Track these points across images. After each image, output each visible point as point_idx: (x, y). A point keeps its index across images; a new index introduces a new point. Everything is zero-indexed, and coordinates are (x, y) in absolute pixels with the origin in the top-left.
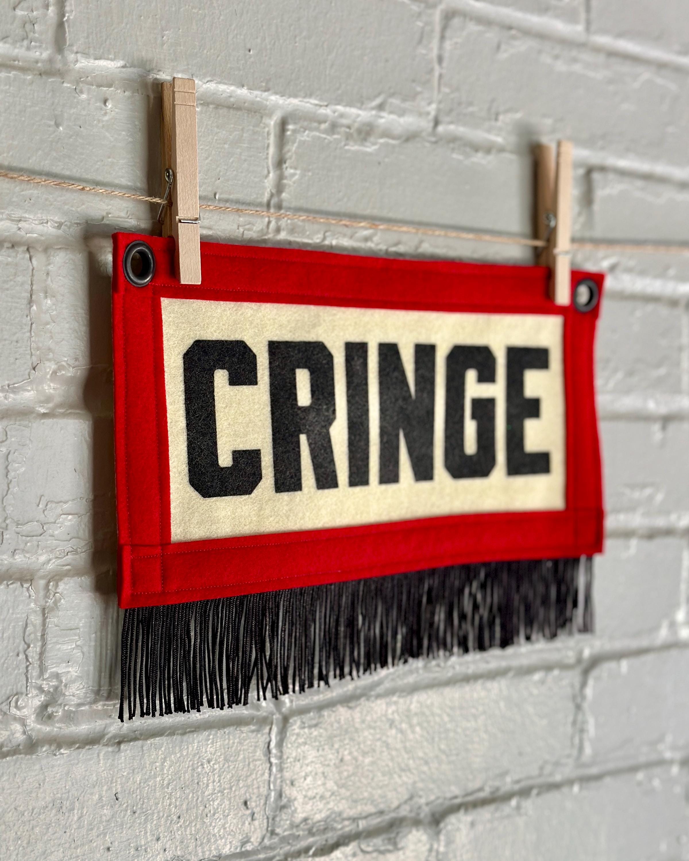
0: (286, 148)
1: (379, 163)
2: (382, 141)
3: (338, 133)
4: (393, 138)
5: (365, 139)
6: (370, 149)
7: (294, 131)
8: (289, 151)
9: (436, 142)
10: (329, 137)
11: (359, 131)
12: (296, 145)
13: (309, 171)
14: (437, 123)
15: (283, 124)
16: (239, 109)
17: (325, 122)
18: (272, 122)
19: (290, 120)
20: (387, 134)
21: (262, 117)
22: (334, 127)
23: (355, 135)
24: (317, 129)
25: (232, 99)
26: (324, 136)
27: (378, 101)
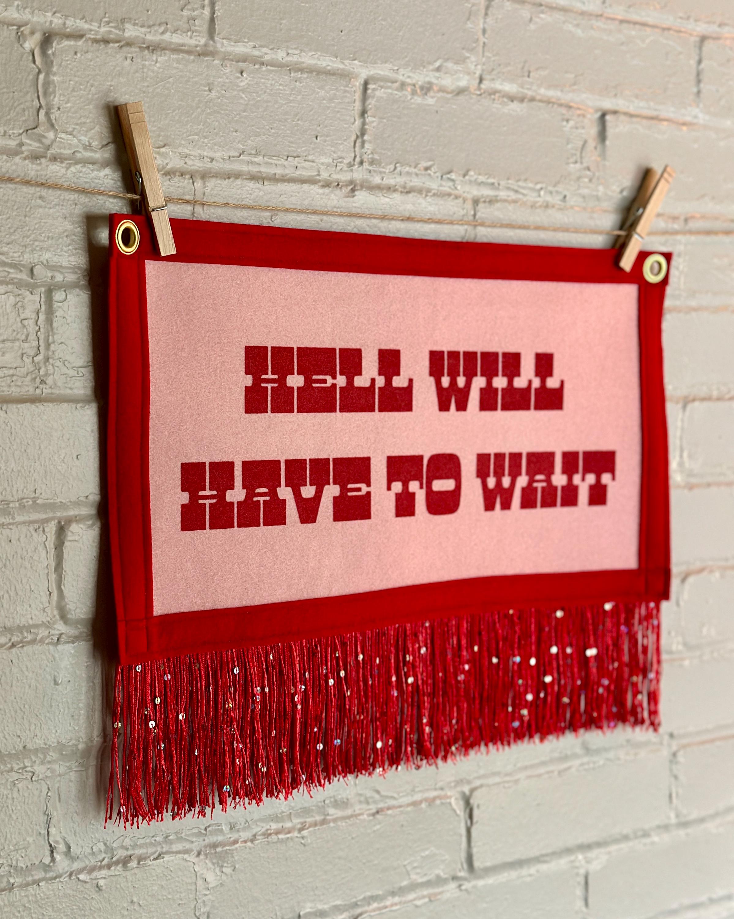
0: (368, 102)
1: (437, 112)
2: (440, 94)
3: (406, 90)
4: (448, 93)
5: (426, 94)
6: (430, 101)
7: (374, 90)
8: (369, 104)
9: (480, 95)
10: (399, 93)
11: (422, 88)
12: (375, 100)
13: (384, 118)
14: (481, 80)
15: (366, 84)
16: (334, 74)
17: (396, 82)
18: (358, 84)
19: (370, 81)
20: (442, 90)
21: (350, 80)
22: (403, 85)
23: (418, 91)
24: (389, 87)
25: (329, 68)
26: (396, 92)
27: (437, 64)
